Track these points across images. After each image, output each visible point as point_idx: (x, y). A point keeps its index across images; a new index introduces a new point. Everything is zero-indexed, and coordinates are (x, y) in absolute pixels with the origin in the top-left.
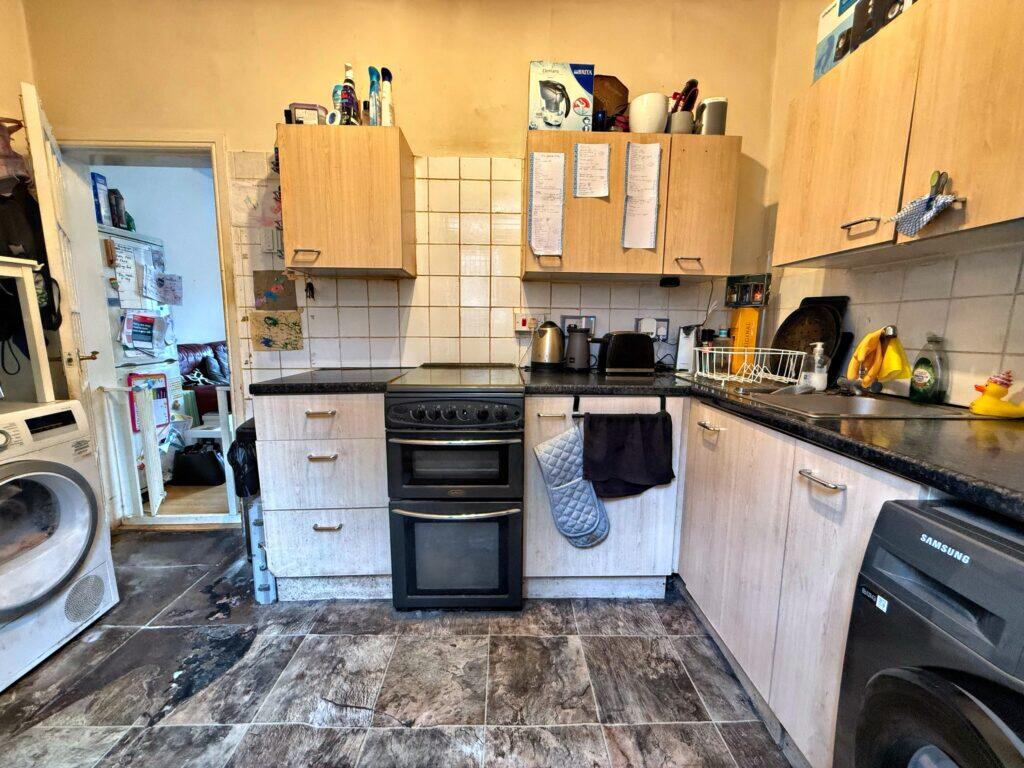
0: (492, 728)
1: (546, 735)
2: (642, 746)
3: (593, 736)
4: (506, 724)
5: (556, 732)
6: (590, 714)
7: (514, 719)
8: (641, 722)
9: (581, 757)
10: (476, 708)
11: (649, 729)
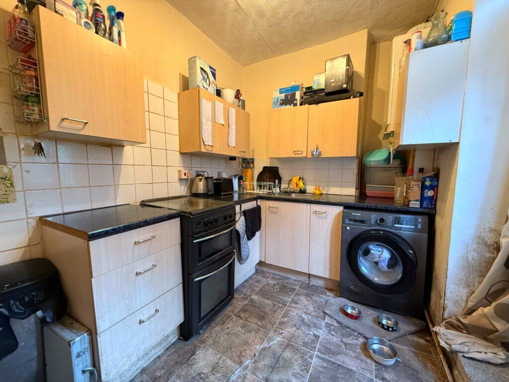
0: (272, 331)
1: (282, 320)
2: (296, 303)
3: (288, 310)
4: (273, 327)
5: (283, 317)
6: (282, 307)
7: (273, 325)
8: (290, 300)
9: (293, 316)
10: (262, 333)
11: (293, 299)
